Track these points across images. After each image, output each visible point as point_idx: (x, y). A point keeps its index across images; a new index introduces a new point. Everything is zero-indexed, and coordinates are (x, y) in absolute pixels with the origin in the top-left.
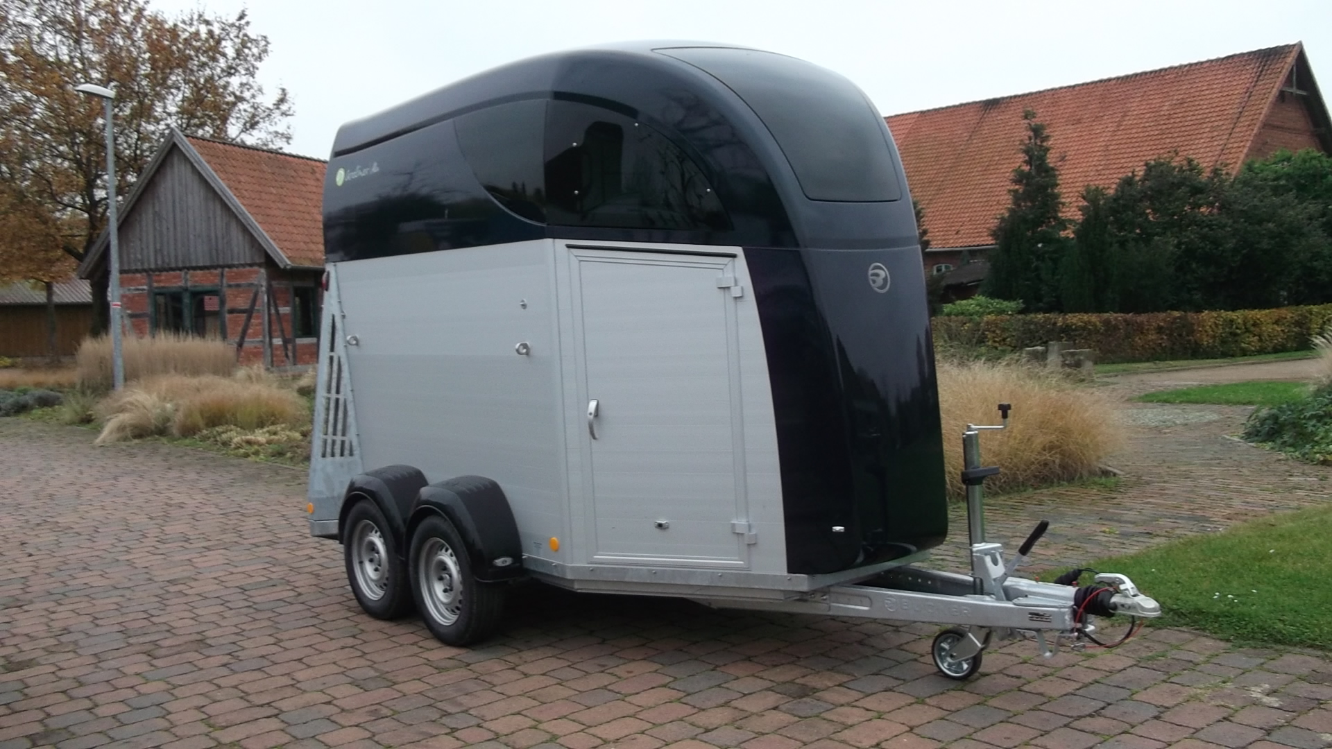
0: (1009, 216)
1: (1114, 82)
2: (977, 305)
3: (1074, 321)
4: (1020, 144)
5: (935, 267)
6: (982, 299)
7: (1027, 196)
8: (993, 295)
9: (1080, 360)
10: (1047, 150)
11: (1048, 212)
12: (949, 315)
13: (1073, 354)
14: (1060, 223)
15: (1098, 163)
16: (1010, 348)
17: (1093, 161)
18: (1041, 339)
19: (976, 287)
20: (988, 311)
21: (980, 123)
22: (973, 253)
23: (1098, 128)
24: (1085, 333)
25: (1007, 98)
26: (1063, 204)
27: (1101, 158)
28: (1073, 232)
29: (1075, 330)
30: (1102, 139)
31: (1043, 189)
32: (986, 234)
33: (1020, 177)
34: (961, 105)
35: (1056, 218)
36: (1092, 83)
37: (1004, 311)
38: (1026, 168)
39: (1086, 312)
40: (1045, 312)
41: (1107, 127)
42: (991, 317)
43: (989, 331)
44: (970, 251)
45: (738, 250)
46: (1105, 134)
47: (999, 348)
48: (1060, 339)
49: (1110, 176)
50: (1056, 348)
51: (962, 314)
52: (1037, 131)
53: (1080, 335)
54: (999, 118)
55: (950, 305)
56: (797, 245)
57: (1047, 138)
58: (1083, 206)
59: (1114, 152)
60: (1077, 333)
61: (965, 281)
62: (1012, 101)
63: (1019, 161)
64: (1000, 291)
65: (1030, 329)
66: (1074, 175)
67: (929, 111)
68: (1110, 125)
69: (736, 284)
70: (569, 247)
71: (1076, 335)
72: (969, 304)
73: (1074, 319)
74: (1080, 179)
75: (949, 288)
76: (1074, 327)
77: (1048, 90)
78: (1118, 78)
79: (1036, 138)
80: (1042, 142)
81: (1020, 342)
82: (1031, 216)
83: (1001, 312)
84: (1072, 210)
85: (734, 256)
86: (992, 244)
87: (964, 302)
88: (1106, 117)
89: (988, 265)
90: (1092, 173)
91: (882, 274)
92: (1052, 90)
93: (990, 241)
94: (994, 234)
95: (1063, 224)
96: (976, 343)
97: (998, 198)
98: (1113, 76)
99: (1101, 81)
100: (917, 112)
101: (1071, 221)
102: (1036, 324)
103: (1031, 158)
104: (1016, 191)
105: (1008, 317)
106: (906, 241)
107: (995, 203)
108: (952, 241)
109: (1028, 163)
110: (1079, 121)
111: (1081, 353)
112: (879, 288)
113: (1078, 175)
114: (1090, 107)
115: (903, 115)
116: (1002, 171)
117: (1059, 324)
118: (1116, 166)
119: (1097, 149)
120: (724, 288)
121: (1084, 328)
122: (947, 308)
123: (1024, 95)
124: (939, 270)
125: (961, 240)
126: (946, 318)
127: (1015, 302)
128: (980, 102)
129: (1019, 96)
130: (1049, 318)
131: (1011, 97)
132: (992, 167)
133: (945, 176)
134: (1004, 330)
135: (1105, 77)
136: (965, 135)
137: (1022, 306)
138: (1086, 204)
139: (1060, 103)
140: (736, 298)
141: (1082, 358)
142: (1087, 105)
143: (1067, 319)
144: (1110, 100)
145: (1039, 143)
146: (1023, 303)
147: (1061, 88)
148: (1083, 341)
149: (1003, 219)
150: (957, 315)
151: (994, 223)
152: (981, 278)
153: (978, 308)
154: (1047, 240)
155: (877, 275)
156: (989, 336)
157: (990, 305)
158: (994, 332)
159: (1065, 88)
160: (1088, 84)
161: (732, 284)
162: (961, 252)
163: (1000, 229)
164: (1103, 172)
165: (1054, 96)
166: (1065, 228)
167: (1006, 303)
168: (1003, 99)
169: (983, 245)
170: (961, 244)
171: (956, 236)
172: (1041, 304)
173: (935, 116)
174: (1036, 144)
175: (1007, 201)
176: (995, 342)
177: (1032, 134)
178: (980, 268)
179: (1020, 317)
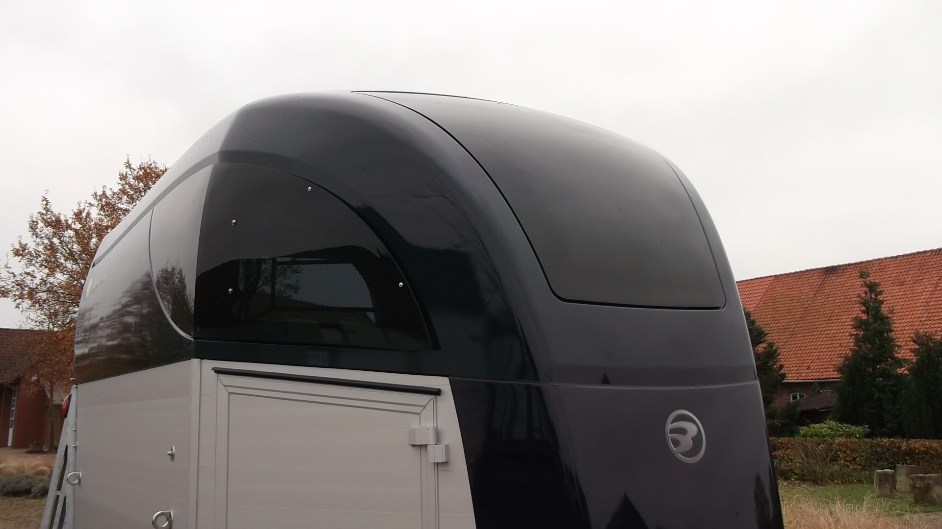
0: (852, 355)
1: (929, 254)
2: (828, 429)
3: (917, 445)
4: (857, 297)
5: (791, 395)
6: (833, 423)
7: (866, 339)
8: (841, 420)
9: (929, 484)
10: (882, 302)
11: (886, 352)
12: (805, 436)
13: (922, 479)
14: (897, 362)
15: (921, 315)
16: (860, 467)
17: (917, 314)
18: (887, 460)
19: (827, 413)
20: (838, 433)
21: (822, 285)
22: (823, 384)
23: (919, 289)
24: (928, 457)
25: (843, 265)
26: (899, 347)
27: (923, 312)
28: (909, 370)
29: (919, 454)
30: (923, 297)
31: (879, 333)
32: (831, 370)
33: (860, 324)
34: (807, 271)
35: (893, 358)
36: (911, 254)
37: (853, 434)
38: (865, 317)
39: (927, 438)
40: (889, 437)
41: (926, 288)
42: (842, 440)
43: (840, 451)
44: (819, 383)
45: (442, 383)
46: (925, 293)
47: (851, 467)
48: (905, 462)
49: (932, 326)
50: (904, 471)
51: (816, 435)
52: (872, 287)
53: (924, 458)
54: (838, 280)
55: (806, 427)
56: (537, 378)
57: (881, 293)
58: (915, 349)
59: (933, 307)
60: (920, 456)
61: (817, 407)
62: (847, 268)
63: (858, 311)
64: (848, 415)
65: (877, 451)
66: (902, 325)
67: (781, 275)
68: (929, 286)
69: (438, 441)
70: (218, 371)
71: (920, 459)
72: (822, 428)
73: (917, 444)
74: (907, 328)
75: (803, 412)
76: (917, 451)
77: (876, 260)
78: (932, 251)
79: (871, 293)
80: (876, 296)
81: (868, 461)
82: (871, 356)
83: (850, 435)
84: (906, 351)
85: (437, 393)
86: (837, 378)
87: (817, 425)
88: (924, 280)
89: (836, 395)
90: (917, 323)
91: (692, 429)
92: (879, 259)
93: (836, 375)
94: (840, 370)
95: (899, 363)
96: (830, 461)
97: (840, 342)
98: (928, 249)
99: (918, 253)
100: (773, 276)
101: (905, 360)
102: (882, 447)
103: (867, 308)
104: (857, 335)
105: (857, 440)
106: (735, 374)
107: (838, 345)
108: (804, 375)
109: (866, 312)
110: (902, 284)
111: (930, 478)
112: (686, 454)
113: (906, 324)
114: (911, 272)
115: (761, 278)
116: (842, 320)
117: (903, 448)
118: (936, 318)
119: (919, 305)
120: (421, 446)
121: (926, 453)
122: (803, 430)
123: (856, 264)
124: (795, 398)
125: (811, 374)
126: (803, 438)
127: (862, 427)
128: (821, 269)
129: (853, 264)
130: (893, 442)
131: (846, 265)
132: (834, 318)
133: (796, 324)
134: (853, 451)
135: (922, 250)
136: (811, 293)
137: (868, 430)
138: (918, 347)
139: (886, 270)
140: (437, 464)
141: (931, 482)
142: (908, 271)
143: (911, 444)
144: (927, 267)
145: (873, 296)
146: (868, 427)
147: (886, 258)
148: (926, 464)
149: (847, 358)
150: (811, 437)
151: (840, 361)
152: (831, 405)
153: (829, 431)
154: (887, 375)
155: (683, 431)
156: (841, 456)
157: (840, 429)
158: (845, 452)
159: (889, 258)
160: (907, 255)
161: (430, 440)
162: (812, 383)
163: (844, 366)
164: (926, 323)
165: (881, 263)
166: (901, 366)
167: (853, 428)
168: (840, 266)
169: (830, 378)
170: (812, 377)
171: (807, 371)
172: (884, 429)
173: (786, 279)
174: (871, 297)
175: (851, 343)
176: (846, 461)
177: (866, 289)
178: (829, 398)
179: (867, 440)
